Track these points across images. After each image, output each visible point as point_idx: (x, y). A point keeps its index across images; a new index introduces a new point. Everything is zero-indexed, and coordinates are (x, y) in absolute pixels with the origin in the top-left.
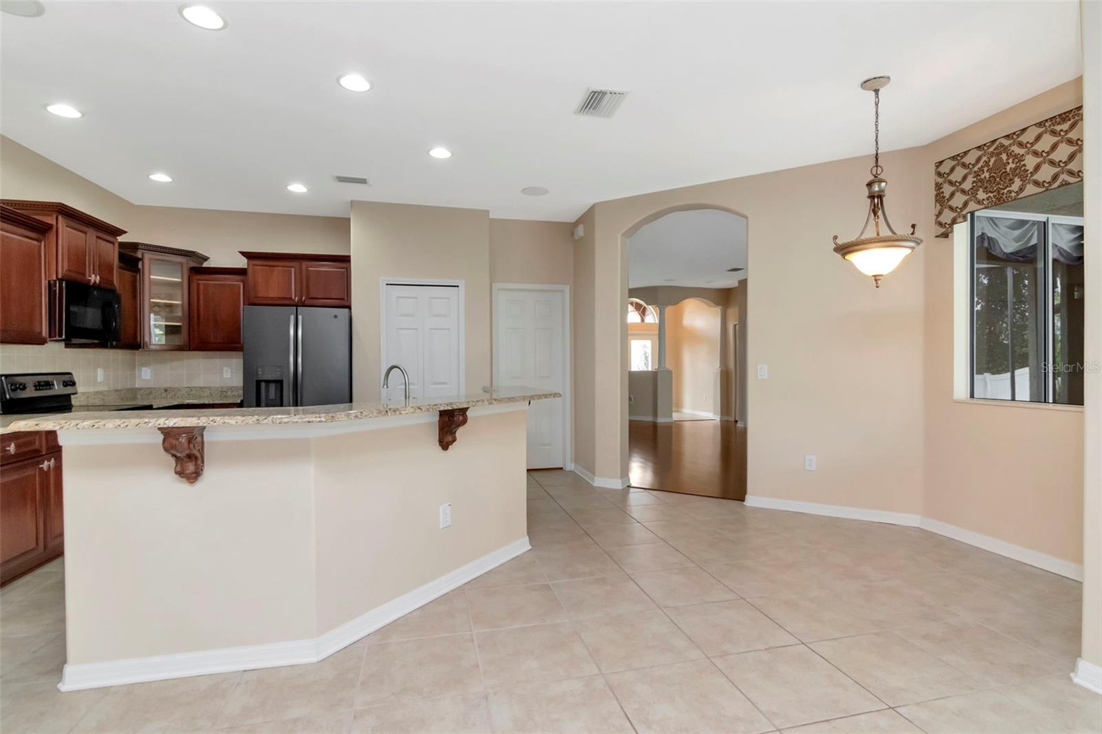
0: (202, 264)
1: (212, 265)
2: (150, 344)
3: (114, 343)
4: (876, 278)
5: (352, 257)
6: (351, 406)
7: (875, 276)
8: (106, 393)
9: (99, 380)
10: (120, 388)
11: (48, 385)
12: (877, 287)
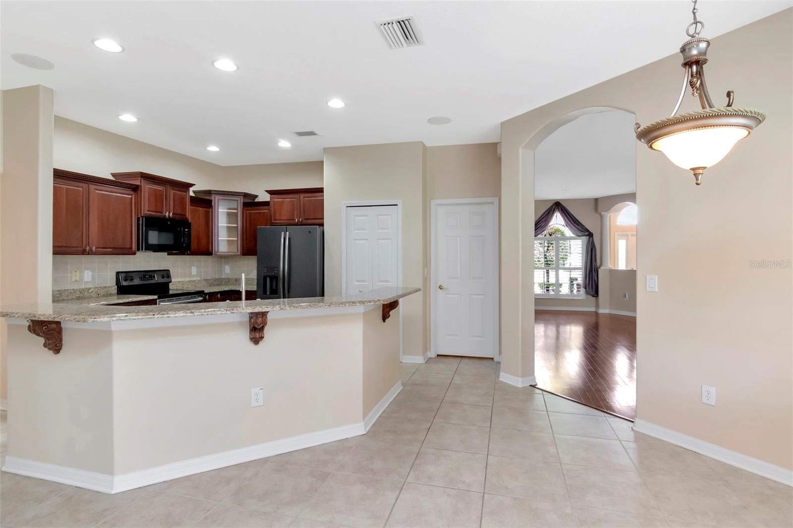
0: (255, 200)
1: (260, 200)
2: (218, 251)
3: (189, 252)
4: (696, 172)
5: (324, 189)
6: (323, 299)
7: (693, 169)
8: (197, 282)
9: (193, 274)
10: (209, 278)
11: (152, 277)
12: (697, 184)
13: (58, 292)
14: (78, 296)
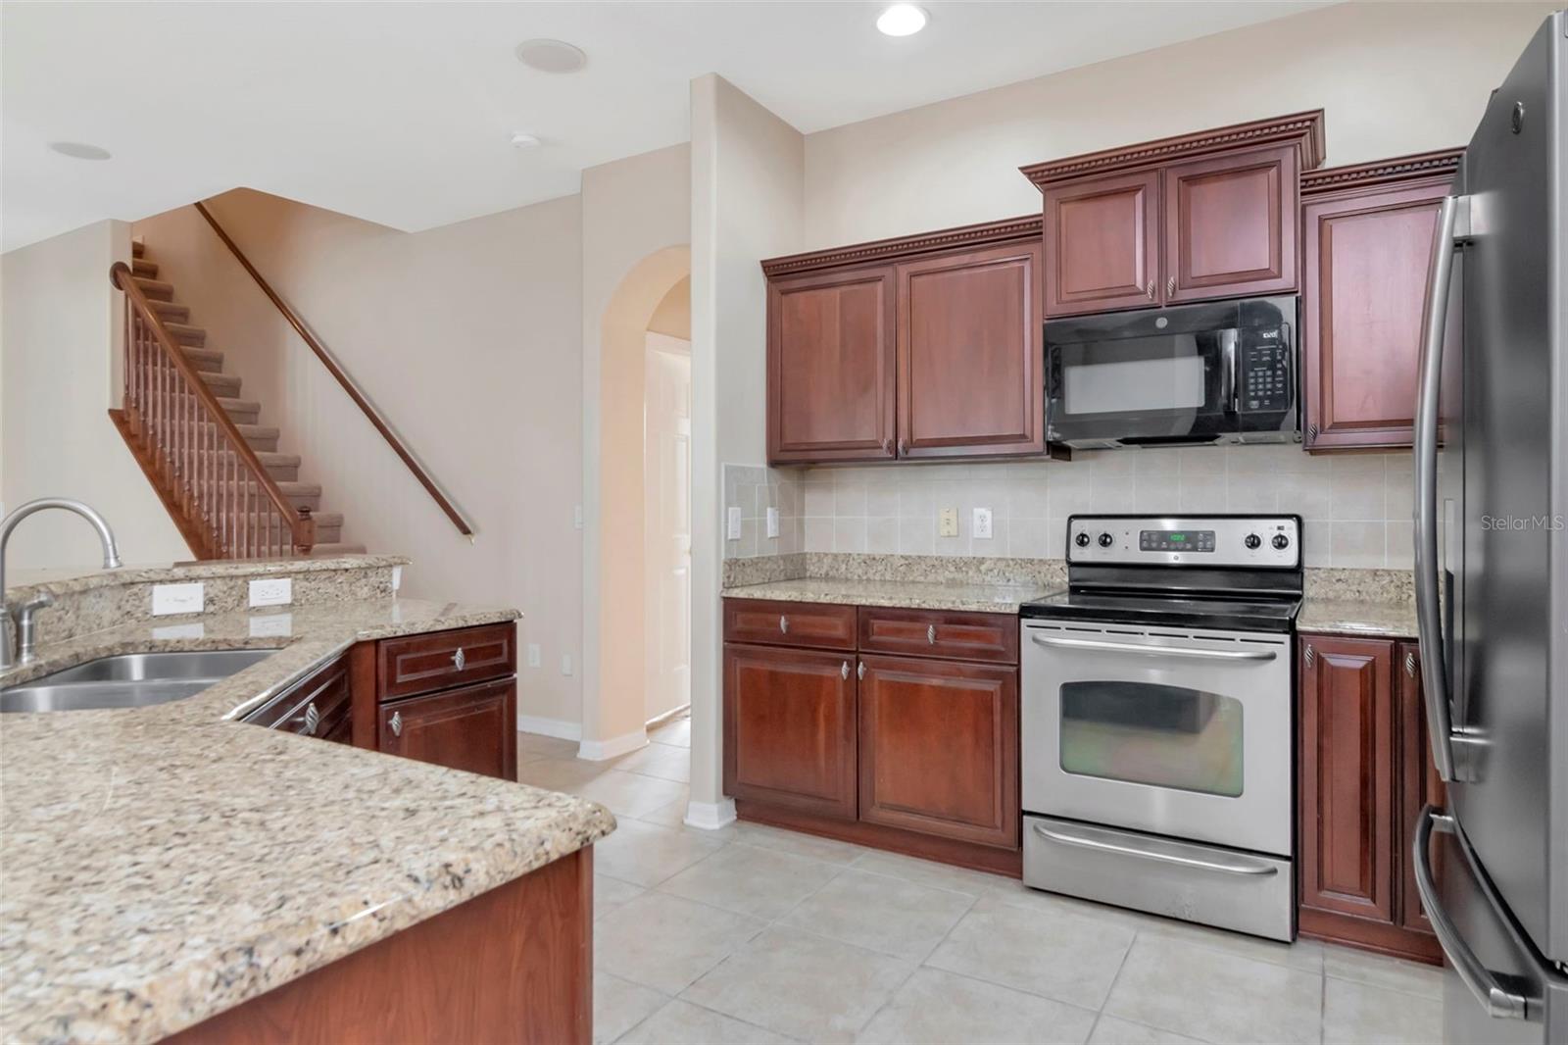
13: (903, 561)
14: (951, 576)
